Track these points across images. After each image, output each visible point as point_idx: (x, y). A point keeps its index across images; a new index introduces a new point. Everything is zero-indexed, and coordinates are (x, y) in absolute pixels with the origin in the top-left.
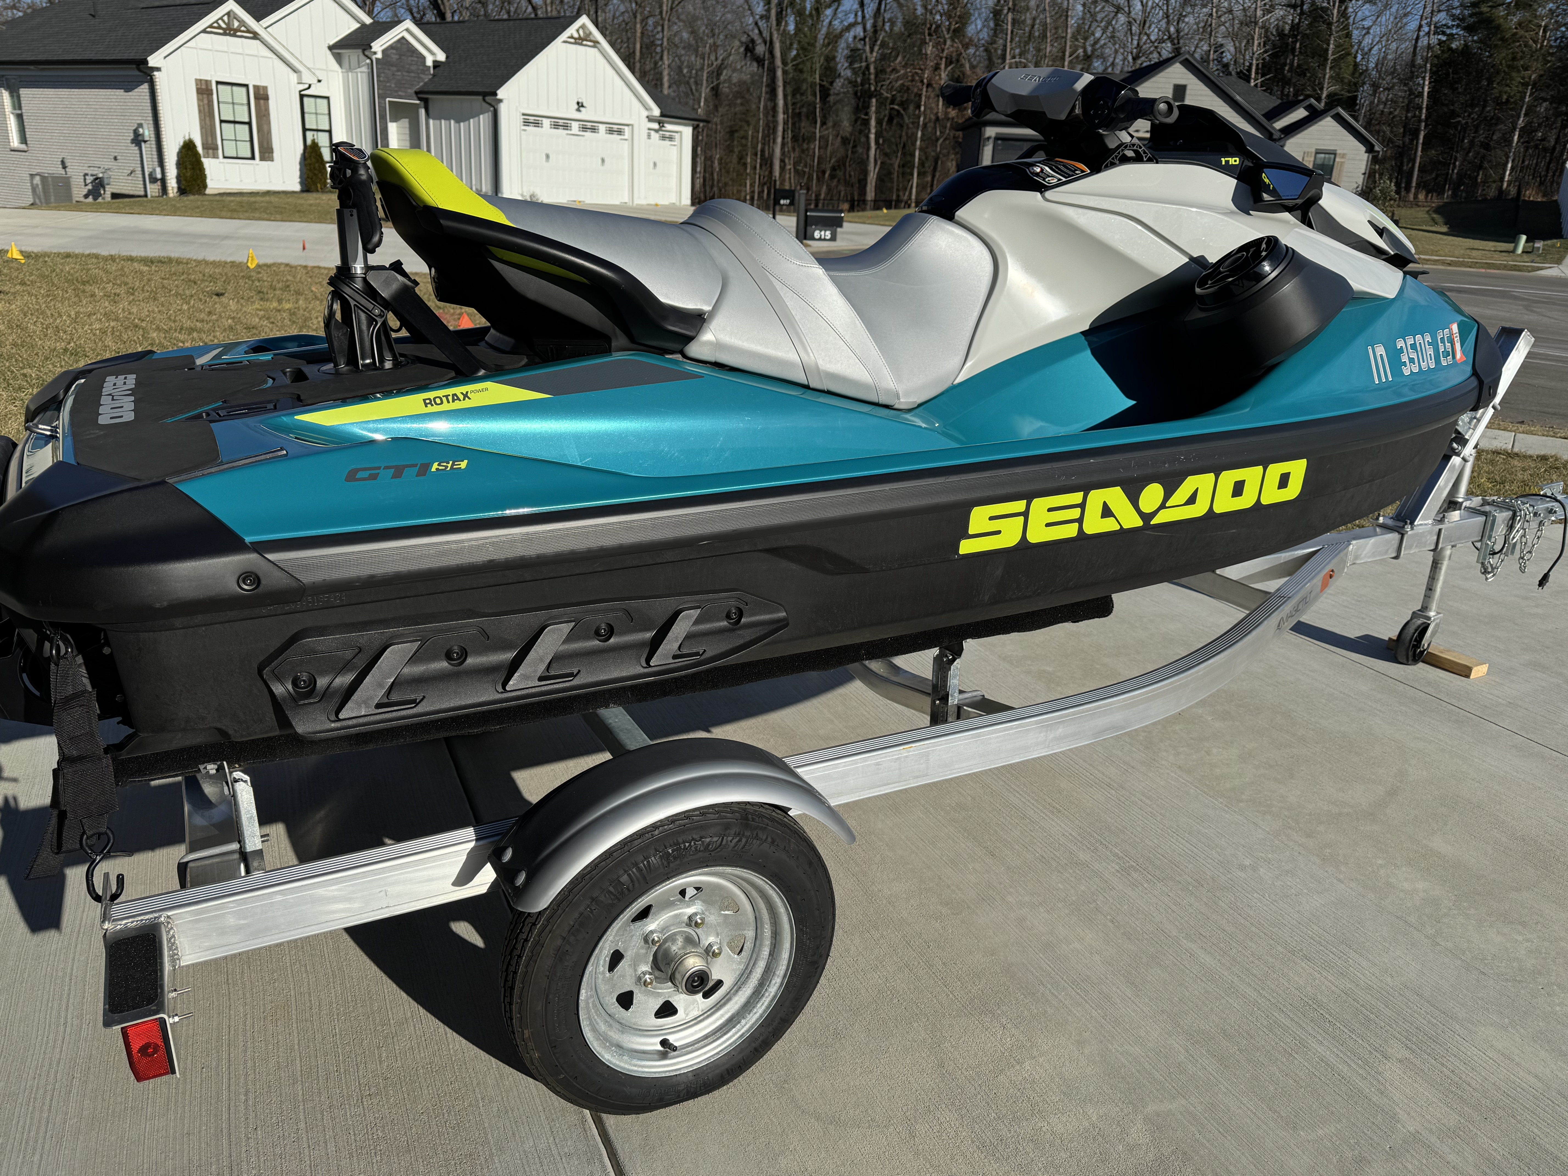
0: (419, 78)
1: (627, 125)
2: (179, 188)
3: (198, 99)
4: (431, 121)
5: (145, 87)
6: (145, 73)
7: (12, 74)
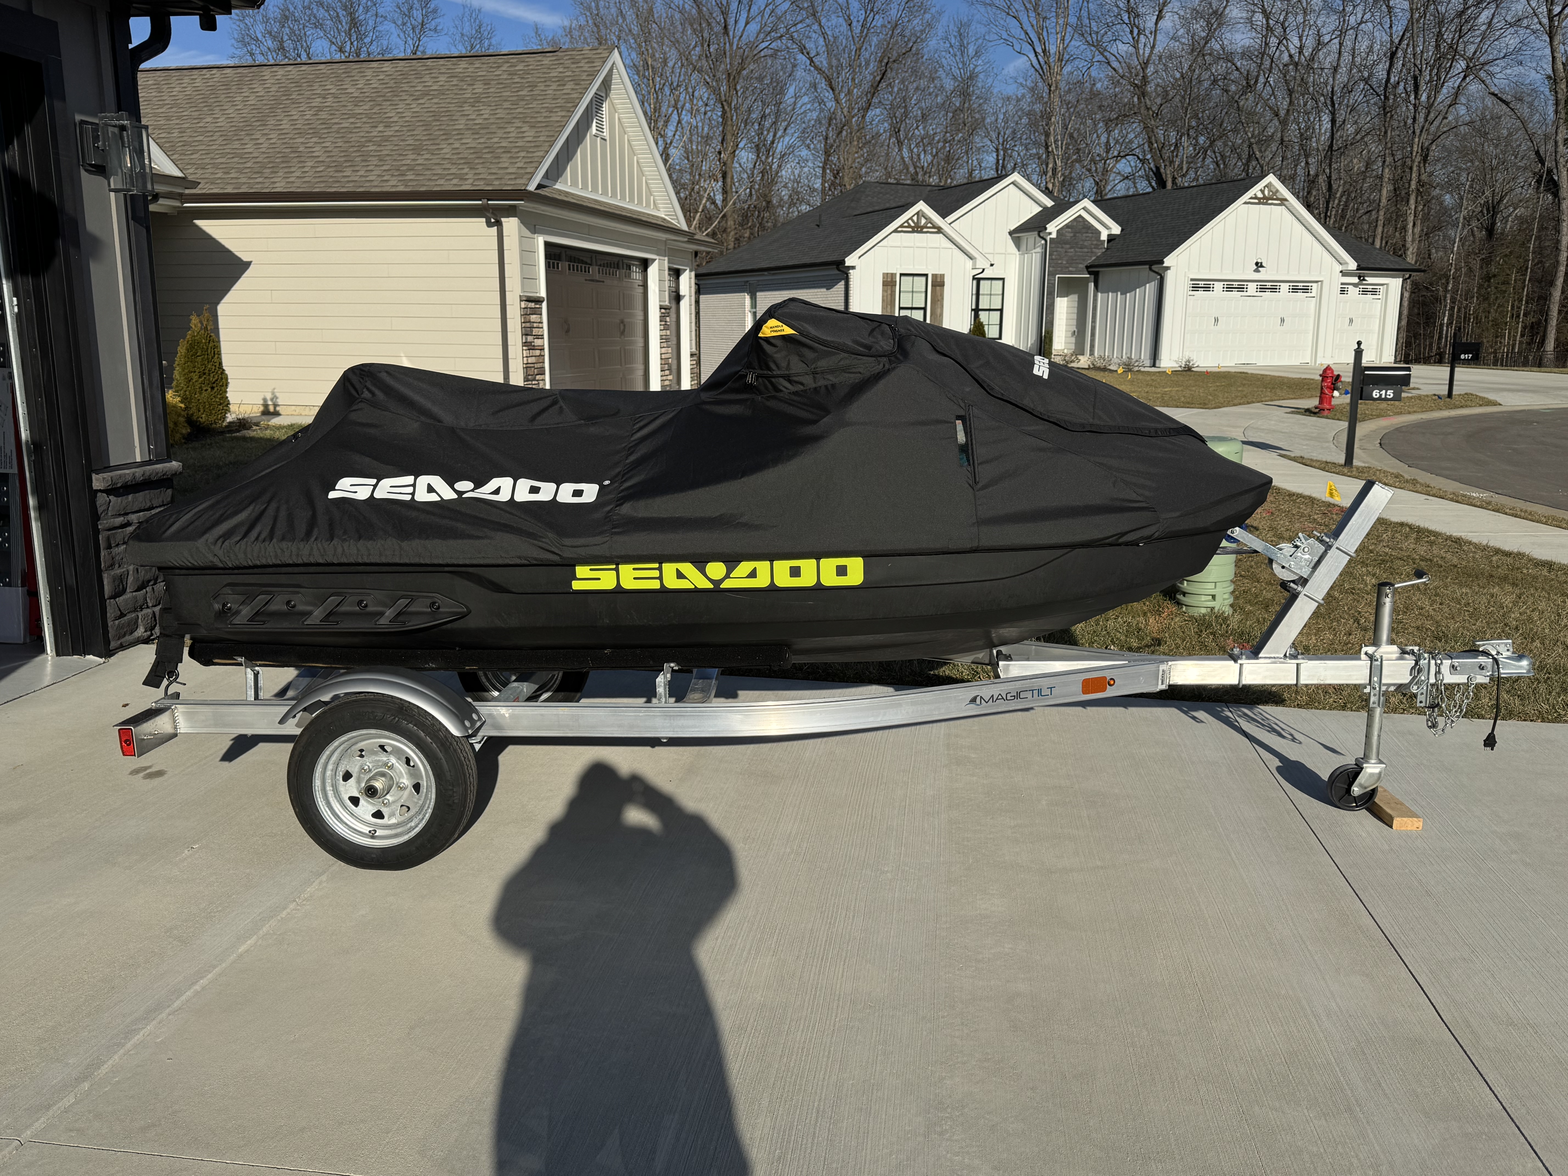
0: (1092, 252)
1: (1317, 282)
3: (883, 291)
4: (1099, 295)
5: (842, 284)
6: (843, 272)
7: (753, 279)
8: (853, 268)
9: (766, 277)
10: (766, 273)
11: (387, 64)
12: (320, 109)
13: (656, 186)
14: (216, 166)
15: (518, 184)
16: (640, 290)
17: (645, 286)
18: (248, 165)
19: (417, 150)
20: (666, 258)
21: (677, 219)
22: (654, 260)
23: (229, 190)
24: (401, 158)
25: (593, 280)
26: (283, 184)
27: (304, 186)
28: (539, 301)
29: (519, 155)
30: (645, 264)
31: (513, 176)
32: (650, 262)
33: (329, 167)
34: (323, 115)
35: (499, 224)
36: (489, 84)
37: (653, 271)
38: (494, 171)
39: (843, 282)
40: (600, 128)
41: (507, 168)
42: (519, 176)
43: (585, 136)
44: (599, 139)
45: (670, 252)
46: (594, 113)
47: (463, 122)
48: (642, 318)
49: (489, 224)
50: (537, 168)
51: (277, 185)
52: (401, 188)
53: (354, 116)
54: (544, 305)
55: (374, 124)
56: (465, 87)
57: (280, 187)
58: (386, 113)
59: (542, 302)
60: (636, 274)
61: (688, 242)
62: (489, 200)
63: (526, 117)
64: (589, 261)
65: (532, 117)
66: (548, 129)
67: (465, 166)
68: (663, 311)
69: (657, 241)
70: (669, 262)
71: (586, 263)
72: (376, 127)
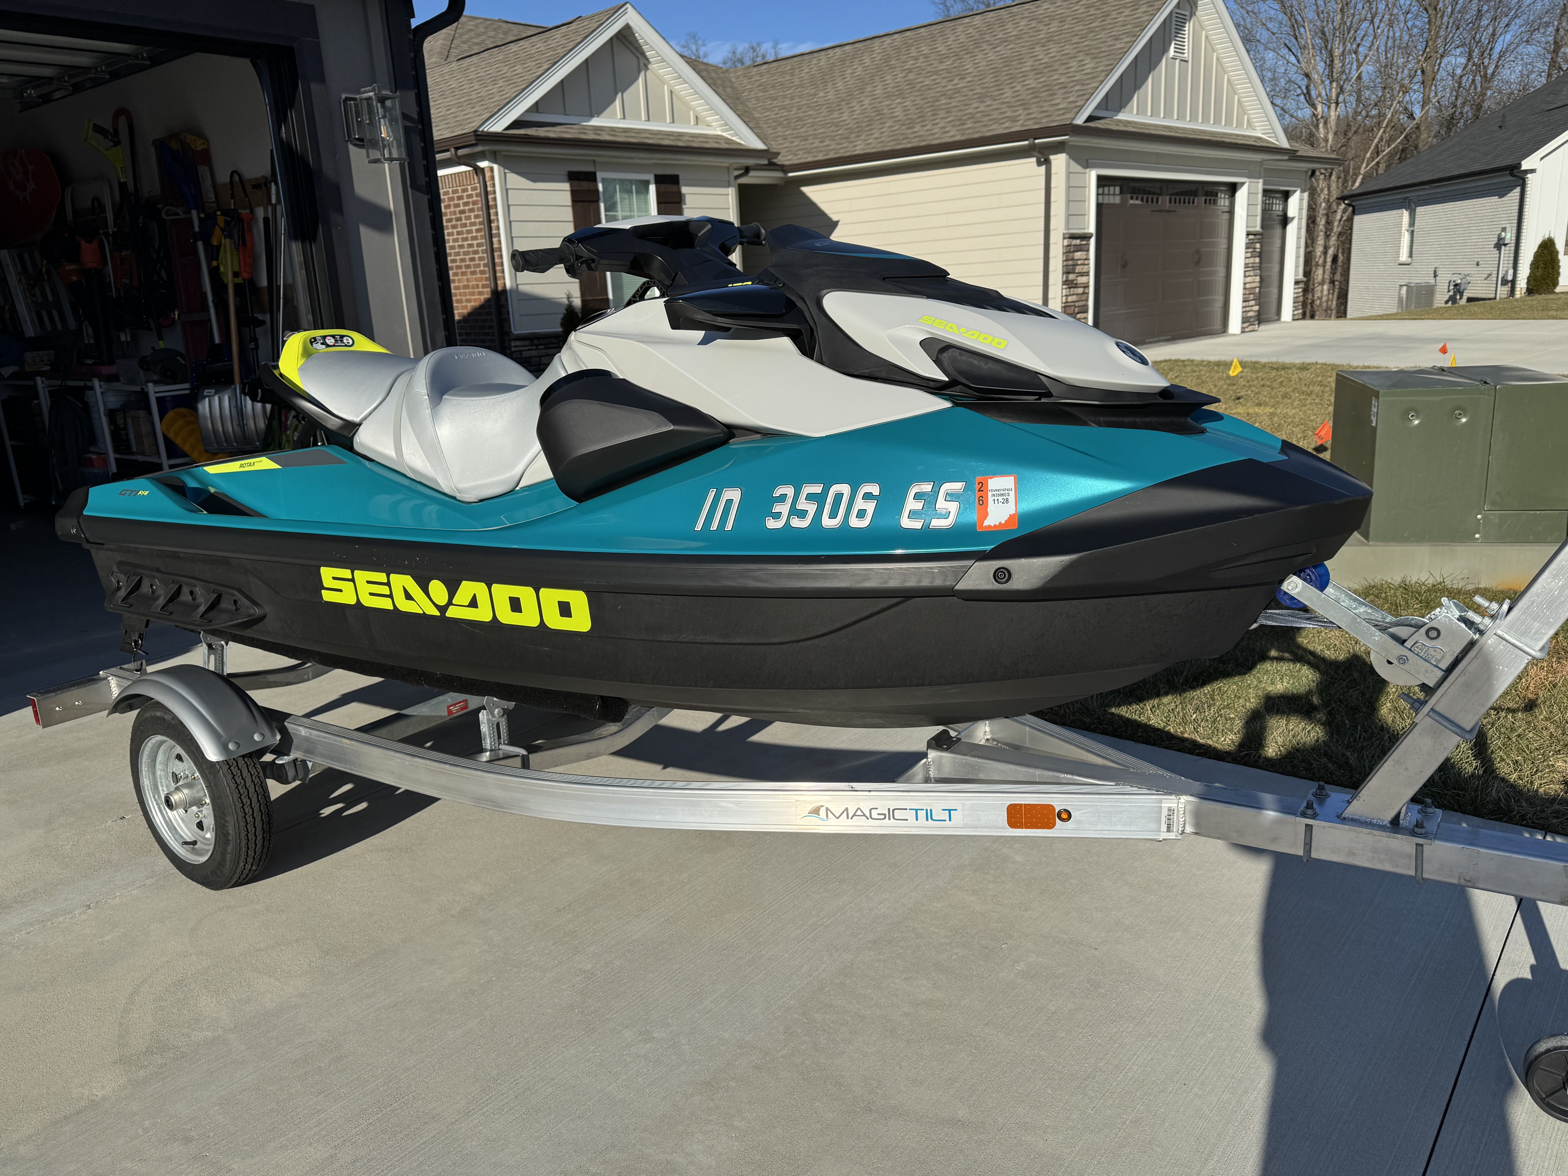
2: (1528, 289)
6: (1518, 177)
7: (1413, 194)
8: (1533, 171)
9: (1428, 191)
10: (1427, 187)
11: (978, 17)
12: (910, 71)
13: (1250, 103)
14: (815, 137)
15: (1064, 119)
16: (1226, 216)
17: (1231, 212)
18: (840, 132)
19: (981, 98)
20: (1261, 181)
21: (1276, 137)
22: (1243, 184)
23: (820, 157)
24: (966, 107)
25: (1161, 211)
26: (862, 146)
27: (879, 145)
28: (1086, 237)
29: (1073, 89)
30: (1233, 188)
31: (1061, 112)
32: (1238, 186)
33: (903, 125)
34: (911, 76)
35: (1047, 162)
36: (1064, 21)
37: (1241, 196)
38: (1045, 109)
39: (1518, 189)
40: (1180, 50)
41: (1058, 104)
42: (1067, 110)
43: (1160, 60)
44: (1177, 61)
45: (1266, 173)
46: (1173, 34)
47: (1029, 64)
48: (1225, 246)
49: (1039, 164)
50: (1088, 100)
51: (858, 148)
52: (958, 138)
53: (936, 73)
54: (1093, 241)
55: (951, 78)
56: (1041, 28)
57: (859, 150)
58: (964, 66)
59: (1090, 237)
60: (1223, 201)
61: (1290, 160)
62: (1035, 139)
63: (1089, 50)
64: (1157, 191)
65: (1096, 48)
66: (1109, 57)
67: (1020, 108)
68: (1251, 237)
69: (1250, 162)
70: (1264, 184)
71: (1154, 194)
72: (952, 80)
